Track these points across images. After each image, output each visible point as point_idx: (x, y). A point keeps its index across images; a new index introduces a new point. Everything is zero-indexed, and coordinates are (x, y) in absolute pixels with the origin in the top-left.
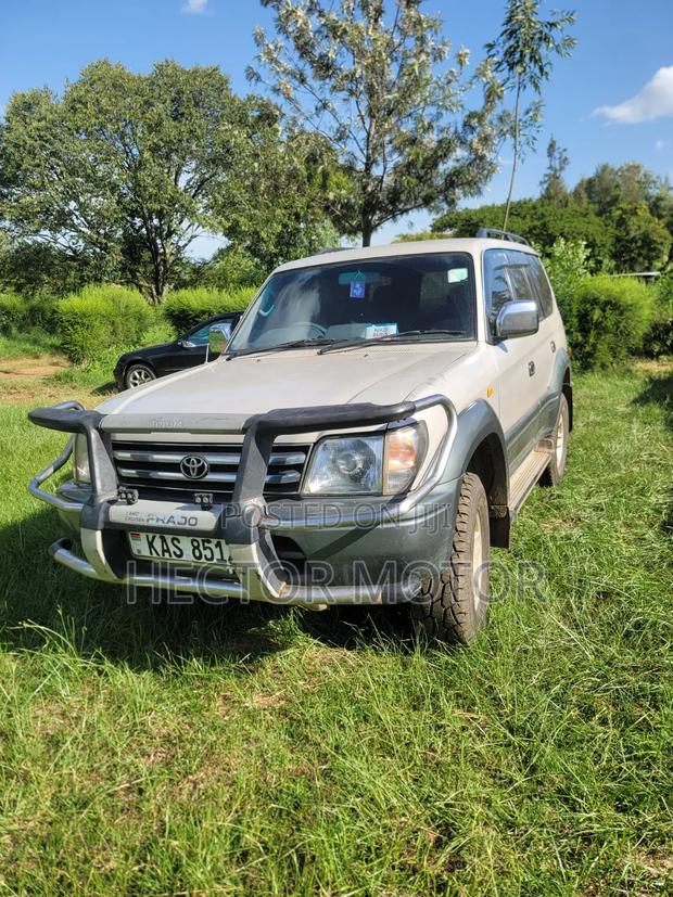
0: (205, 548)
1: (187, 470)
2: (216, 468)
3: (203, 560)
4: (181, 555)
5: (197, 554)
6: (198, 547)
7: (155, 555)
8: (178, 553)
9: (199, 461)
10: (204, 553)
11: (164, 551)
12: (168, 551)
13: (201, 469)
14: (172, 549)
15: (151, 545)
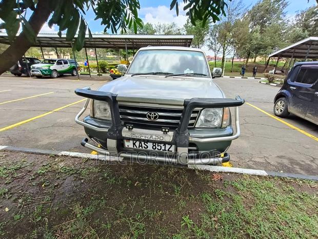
0: (158, 146)
1: (149, 117)
2: (161, 117)
3: (156, 150)
4: (147, 148)
5: (154, 147)
6: (155, 146)
7: (135, 147)
8: (146, 147)
9: (155, 114)
10: (157, 147)
11: (139, 146)
12: (142, 146)
13: (155, 118)
14: (143, 145)
15: (134, 144)
